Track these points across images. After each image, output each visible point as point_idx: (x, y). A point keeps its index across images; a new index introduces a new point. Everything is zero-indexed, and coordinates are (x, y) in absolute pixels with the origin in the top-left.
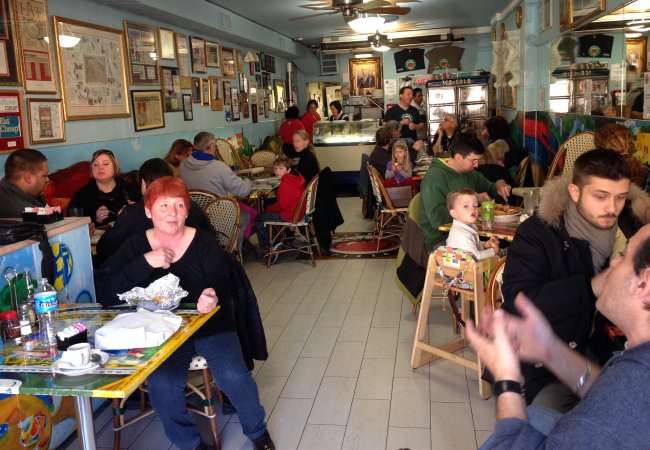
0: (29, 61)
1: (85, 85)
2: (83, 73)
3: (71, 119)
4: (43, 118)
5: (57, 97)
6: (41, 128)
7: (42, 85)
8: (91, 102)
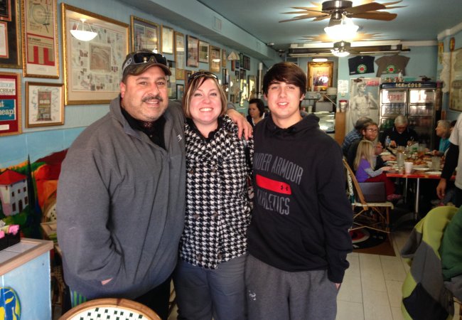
0: (31, 45)
1: (89, 72)
2: (88, 60)
3: (71, 103)
4: (42, 102)
5: (59, 81)
6: (39, 112)
7: (43, 69)
8: (93, 88)
